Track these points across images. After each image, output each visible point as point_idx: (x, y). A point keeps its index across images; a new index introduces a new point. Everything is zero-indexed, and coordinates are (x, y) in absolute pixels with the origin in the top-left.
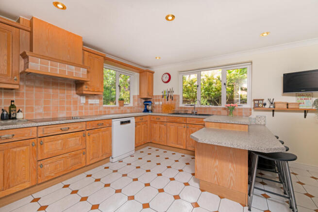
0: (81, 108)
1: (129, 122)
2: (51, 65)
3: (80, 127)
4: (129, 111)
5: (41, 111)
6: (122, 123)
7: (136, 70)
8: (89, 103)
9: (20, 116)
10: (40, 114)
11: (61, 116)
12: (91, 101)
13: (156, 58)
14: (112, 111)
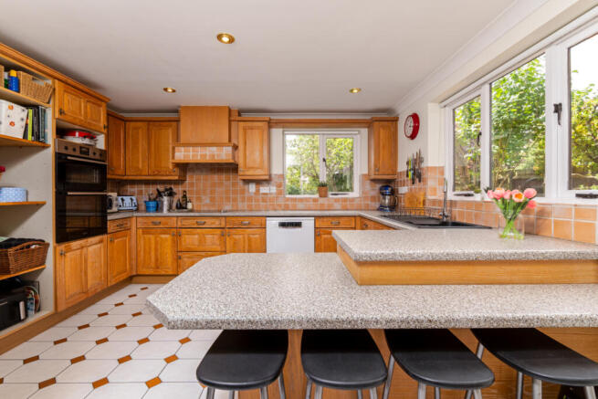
0: (250, 199)
1: (298, 225)
2: (193, 151)
3: (217, 223)
4: (339, 207)
5: (208, 201)
6: (283, 225)
7: (364, 125)
8: (261, 192)
9: (190, 206)
10: (206, 205)
11: (227, 208)
12: (264, 189)
13: (352, 91)
14: (300, 205)
